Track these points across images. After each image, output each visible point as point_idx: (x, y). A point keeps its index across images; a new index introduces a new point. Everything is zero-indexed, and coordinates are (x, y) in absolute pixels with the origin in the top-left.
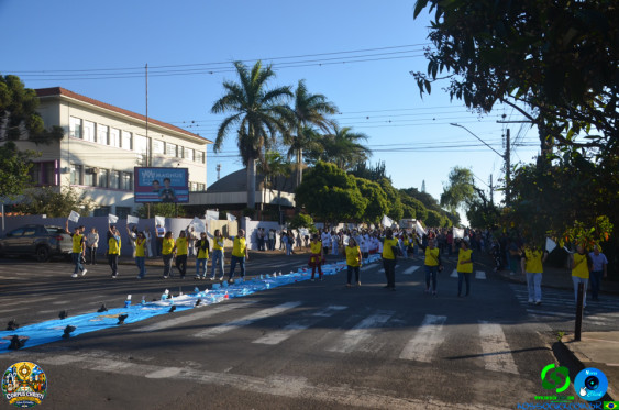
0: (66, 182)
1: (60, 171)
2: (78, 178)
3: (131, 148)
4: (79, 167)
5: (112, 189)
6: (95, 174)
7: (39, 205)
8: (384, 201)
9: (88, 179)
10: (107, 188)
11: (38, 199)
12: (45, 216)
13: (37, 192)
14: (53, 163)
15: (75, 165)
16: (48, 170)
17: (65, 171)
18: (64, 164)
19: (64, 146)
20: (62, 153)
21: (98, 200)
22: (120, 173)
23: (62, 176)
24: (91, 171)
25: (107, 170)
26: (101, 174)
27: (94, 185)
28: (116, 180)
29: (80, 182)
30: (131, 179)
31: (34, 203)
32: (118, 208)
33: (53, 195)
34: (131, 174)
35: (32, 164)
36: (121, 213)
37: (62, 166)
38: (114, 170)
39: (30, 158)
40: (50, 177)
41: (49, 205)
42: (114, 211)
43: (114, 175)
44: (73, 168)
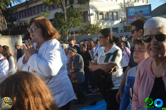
0: (93, 20)
1: (90, 15)
2: (97, 17)
4: (97, 12)
5: (111, 20)
6: (103, 15)
7: (86, 30)
9: (100, 17)
10: (108, 19)
11: (86, 27)
12: (89, 34)
13: (85, 24)
14: (87, 12)
15: (95, 12)
16: (86, 15)
17: (92, 14)
18: (91, 11)
20: (90, 6)
21: (105, 24)
22: (113, 12)
23: (91, 17)
24: (101, 13)
25: (108, 12)
26: (105, 14)
27: (103, 19)
28: (111, 16)
29: (98, 19)
30: (117, 15)
31: (84, 29)
32: (113, 28)
33: (90, 25)
34: (117, 13)
35: (82, 13)
36: (114, 30)
37: (91, 13)
38: (110, 12)
39: (82, 10)
40: (86, 18)
41: (90, 30)
42: (111, 30)
43: (110, 14)
44: (95, 13)
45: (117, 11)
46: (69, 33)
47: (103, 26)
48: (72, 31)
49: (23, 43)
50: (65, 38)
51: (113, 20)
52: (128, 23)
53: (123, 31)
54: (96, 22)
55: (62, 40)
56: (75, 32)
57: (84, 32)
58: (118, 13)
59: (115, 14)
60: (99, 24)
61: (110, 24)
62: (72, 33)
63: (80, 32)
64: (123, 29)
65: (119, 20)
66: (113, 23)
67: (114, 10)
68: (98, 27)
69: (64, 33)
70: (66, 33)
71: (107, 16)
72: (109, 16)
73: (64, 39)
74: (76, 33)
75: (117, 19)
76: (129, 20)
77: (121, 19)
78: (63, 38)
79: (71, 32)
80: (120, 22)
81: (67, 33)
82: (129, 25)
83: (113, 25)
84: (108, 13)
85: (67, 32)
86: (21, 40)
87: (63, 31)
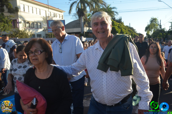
0: (21, 27)
1: (19, 23)
2: (24, 25)
3: (40, 14)
4: (25, 21)
5: (36, 29)
6: (29, 24)
7: (15, 34)
8: (124, 30)
9: (27, 25)
10: (33, 27)
11: (15, 32)
12: (18, 38)
13: (14, 30)
14: (16, 20)
16: (15, 23)
17: (20, 23)
18: (20, 20)
19: (19, 13)
20: (19, 16)
21: (31, 31)
22: (37, 23)
23: (19, 24)
24: (28, 23)
26: (31, 23)
27: (29, 27)
28: (36, 25)
29: (25, 27)
30: (41, 25)
31: (13, 34)
32: (37, 35)
33: (19, 31)
34: (40, 23)
35: (12, 20)
36: (38, 36)
37: (19, 21)
38: (35, 22)
39: (11, 18)
40: (16, 25)
41: (18, 34)
42: (36, 36)
43: (35, 24)
44: (23, 22)
45: (40, 22)
47: (30, 32)
51: (37, 28)
52: (49, 32)
53: (45, 37)
54: (23, 29)
57: (14, 36)
58: (42, 24)
59: (39, 24)
60: (26, 30)
61: (34, 31)
64: (45, 36)
65: (42, 29)
66: (38, 31)
67: (38, 21)
68: (25, 33)
71: (32, 25)
72: (34, 25)
75: (41, 28)
76: (49, 29)
77: (43, 28)
80: (43, 31)
82: (49, 33)
83: (37, 32)
84: (33, 23)
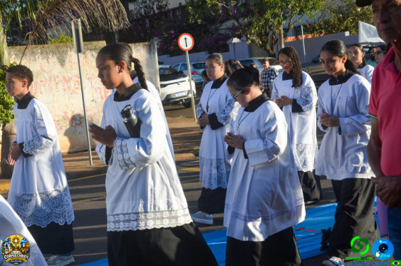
46: (286, 30)
48: (296, 24)
49: (160, 63)
50: (275, 47)
55: (268, 51)
56: (305, 26)
62: (297, 31)
63: (321, 28)
69: (274, 33)
70: (280, 31)
73: (272, 49)
74: (309, 29)
78: (268, 47)
79: (295, 27)
81: (282, 32)
85: (281, 28)
86: (156, 54)
87: (270, 27)
